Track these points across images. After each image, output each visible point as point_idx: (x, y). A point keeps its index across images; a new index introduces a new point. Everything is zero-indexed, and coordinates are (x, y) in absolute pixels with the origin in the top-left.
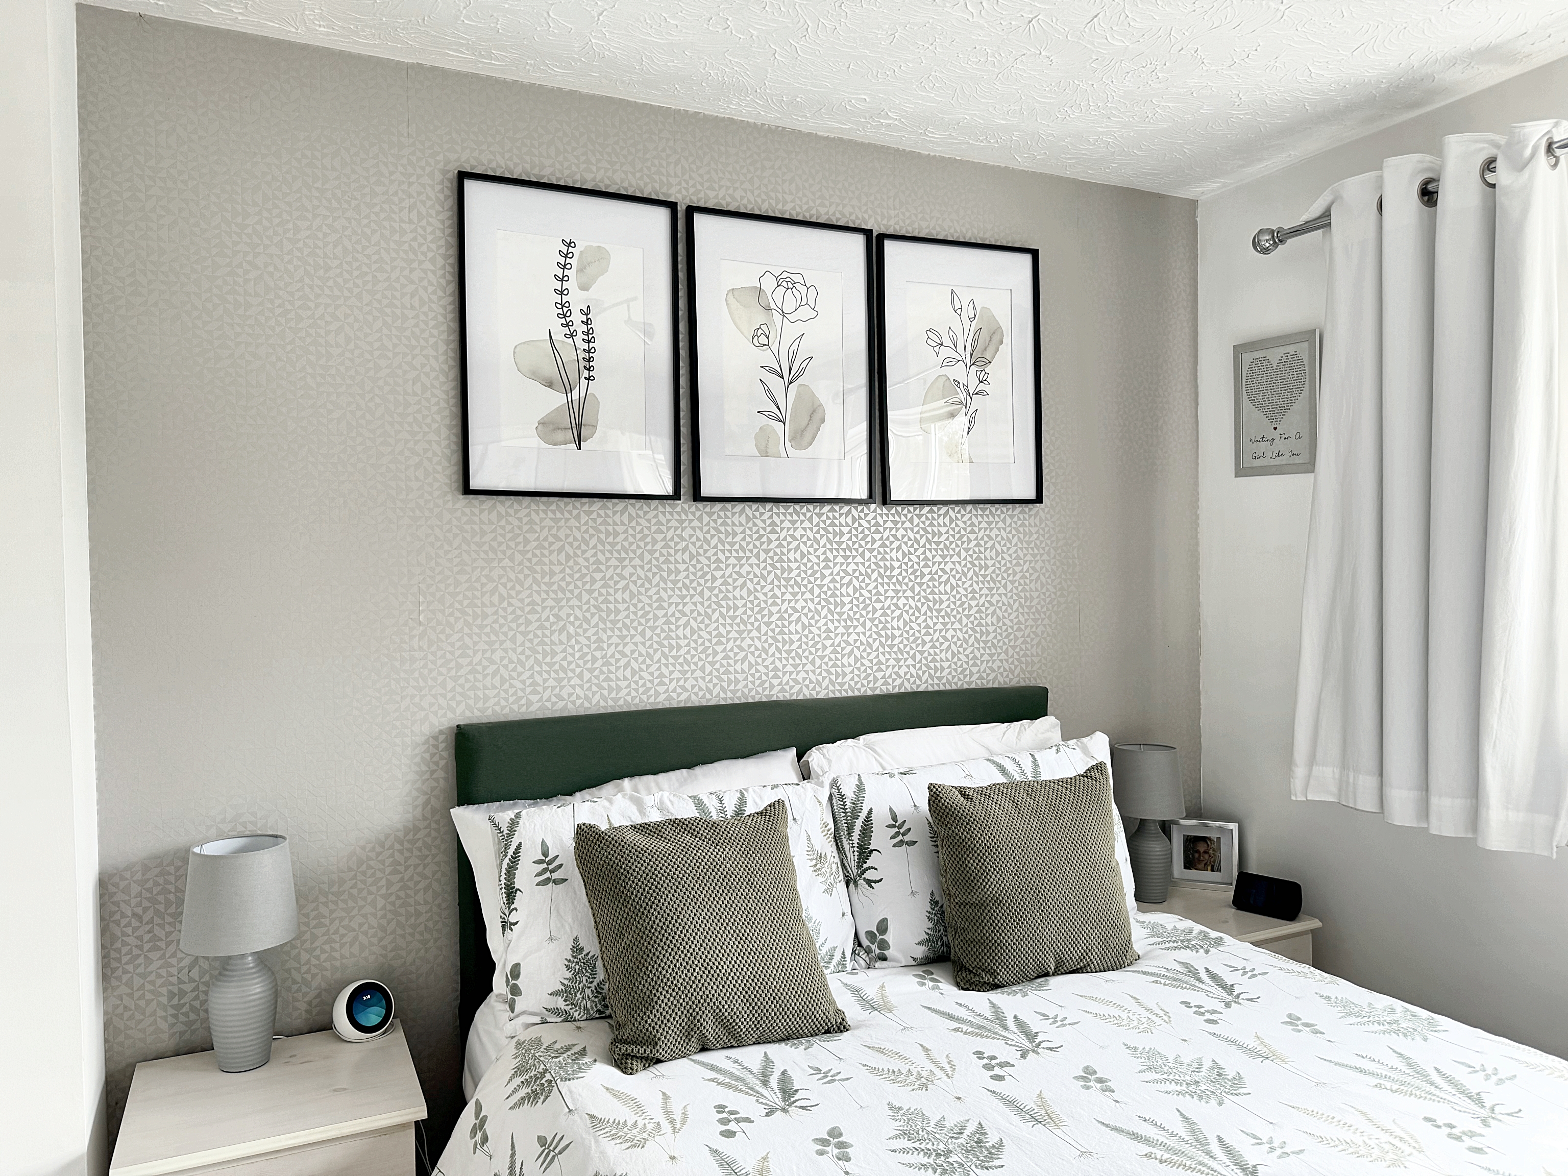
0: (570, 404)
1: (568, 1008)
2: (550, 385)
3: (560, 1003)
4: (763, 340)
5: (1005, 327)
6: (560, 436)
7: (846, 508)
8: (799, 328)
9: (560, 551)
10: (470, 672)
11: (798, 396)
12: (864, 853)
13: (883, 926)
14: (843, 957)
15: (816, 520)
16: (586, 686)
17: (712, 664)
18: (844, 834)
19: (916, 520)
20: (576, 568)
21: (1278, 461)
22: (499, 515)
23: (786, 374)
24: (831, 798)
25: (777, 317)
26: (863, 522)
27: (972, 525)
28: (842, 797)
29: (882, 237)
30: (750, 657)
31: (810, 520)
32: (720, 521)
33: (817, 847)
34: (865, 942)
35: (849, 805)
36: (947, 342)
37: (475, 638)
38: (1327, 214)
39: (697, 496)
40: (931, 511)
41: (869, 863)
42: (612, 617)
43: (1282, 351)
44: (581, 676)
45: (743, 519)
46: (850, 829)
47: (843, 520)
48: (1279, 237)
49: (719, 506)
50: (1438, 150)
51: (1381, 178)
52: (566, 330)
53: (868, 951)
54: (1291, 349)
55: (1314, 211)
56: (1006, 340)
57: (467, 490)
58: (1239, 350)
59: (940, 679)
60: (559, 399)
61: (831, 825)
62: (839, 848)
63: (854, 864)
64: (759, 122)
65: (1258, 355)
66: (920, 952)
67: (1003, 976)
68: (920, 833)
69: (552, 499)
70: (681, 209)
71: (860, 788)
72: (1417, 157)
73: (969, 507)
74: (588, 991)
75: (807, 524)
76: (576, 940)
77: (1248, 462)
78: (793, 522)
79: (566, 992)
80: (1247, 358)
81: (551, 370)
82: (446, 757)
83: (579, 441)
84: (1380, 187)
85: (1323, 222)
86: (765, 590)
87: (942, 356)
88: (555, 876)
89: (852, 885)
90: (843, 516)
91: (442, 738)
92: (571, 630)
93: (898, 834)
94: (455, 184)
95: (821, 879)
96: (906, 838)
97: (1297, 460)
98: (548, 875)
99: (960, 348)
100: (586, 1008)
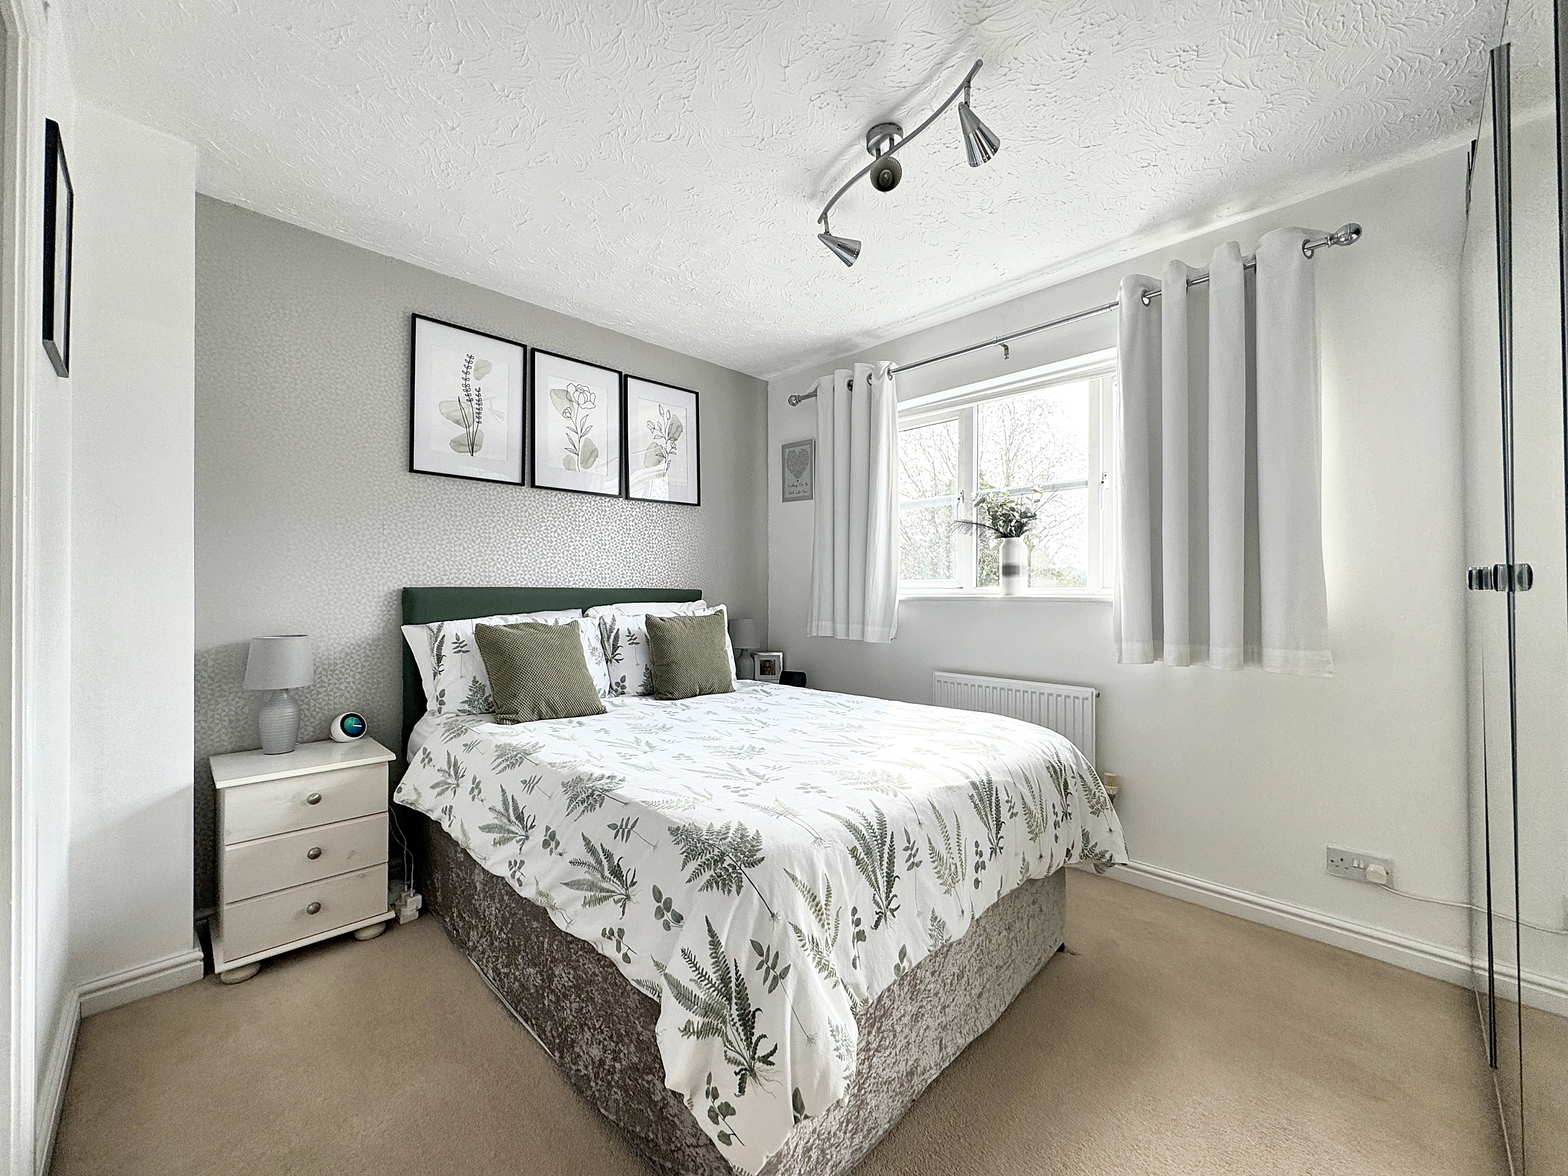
0: (468, 434)
1: (470, 709)
2: (457, 422)
3: (466, 707)
4: (568, 415)
5: (684, 424)
6: (462, 449)
7: (608, 499)
8: (587, 412)
9: (460, 505)
10: (410, 562)
11: (585, 445)
12: (615, 648)
13: (623, 679)
14: (605, 692)
15: (593, 503)
16: (473, 574)
17: (539, 568)
18: (605, 639)
19: (642, 508)
20: (469, 514)
21: (799, 495)
22: (428, 484)
23: (579, 432)
24: (599, 625)
25: (575, 405)
26: (616, 506)
27: (668, 513)
28: (605, 624)
29: (627, 376)
30: (558, 566)
31: (590, 503)
32: (544, 499)
33: (593, 645)
34: (615, 687)
35: (608, 627)
36: (657, 427)
37: (414, 545)
38: (816, 391)
39: (533, 485)
40: (649, 505)
41: (617, 652)
42: (487, 540)
43: (800, 447)
44: (470, 569)
45: (556, 499)
46: (609, 637)
47: (606, 504)
48: (799, 399)
49: (544, 491)
50: (853, 369)
51: (834, 378)
52: (468, 398)
53: (616, 691)
54: (804, 447)
55: (812, 389)
56: (684, 430)
57: (412, 470)
58: (784, 447)
59: (652, 584)
60: (464, 431)
61: (600, 636)
62: (604, 647)
63: (610, 653)
64: (568, 315)
65: (791, 449)
66: (640, 690)
67: (677, 694)
68: (641, 640)
69: (457, 479)
70: (529, 348)
71: (614, 620)
72: (846, 370)
73: (667, 505)
74: (481, 701)
75: (588, 505)
76: (474, 677)
77: (787, 495)
78: (581, 503)
79: (469, 702)
80: (787, 450)
81: (458, 415)
82: (396, 603)
83: (472, 452)
84: (833, 382)
85: (814, 394)
86: (567, 534)
87: (655, 433)
88: (463, 649)
89: (609, 663)
90: (606, 503)
91: (394, 594)
92: (466, 545)
93: (631, 639)
94: (410, 320)
95: (594, 657)
96: (635, 641)
97: (806, 494)
98: (459, 648)
99: (663, 431)
100: (479, 708)
